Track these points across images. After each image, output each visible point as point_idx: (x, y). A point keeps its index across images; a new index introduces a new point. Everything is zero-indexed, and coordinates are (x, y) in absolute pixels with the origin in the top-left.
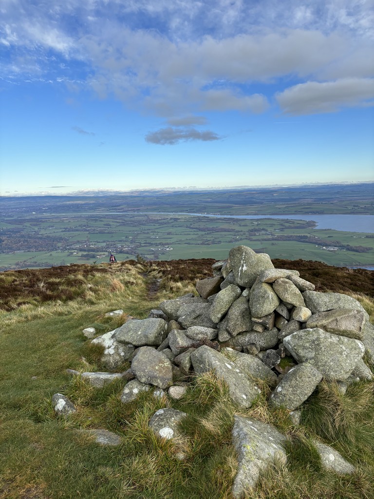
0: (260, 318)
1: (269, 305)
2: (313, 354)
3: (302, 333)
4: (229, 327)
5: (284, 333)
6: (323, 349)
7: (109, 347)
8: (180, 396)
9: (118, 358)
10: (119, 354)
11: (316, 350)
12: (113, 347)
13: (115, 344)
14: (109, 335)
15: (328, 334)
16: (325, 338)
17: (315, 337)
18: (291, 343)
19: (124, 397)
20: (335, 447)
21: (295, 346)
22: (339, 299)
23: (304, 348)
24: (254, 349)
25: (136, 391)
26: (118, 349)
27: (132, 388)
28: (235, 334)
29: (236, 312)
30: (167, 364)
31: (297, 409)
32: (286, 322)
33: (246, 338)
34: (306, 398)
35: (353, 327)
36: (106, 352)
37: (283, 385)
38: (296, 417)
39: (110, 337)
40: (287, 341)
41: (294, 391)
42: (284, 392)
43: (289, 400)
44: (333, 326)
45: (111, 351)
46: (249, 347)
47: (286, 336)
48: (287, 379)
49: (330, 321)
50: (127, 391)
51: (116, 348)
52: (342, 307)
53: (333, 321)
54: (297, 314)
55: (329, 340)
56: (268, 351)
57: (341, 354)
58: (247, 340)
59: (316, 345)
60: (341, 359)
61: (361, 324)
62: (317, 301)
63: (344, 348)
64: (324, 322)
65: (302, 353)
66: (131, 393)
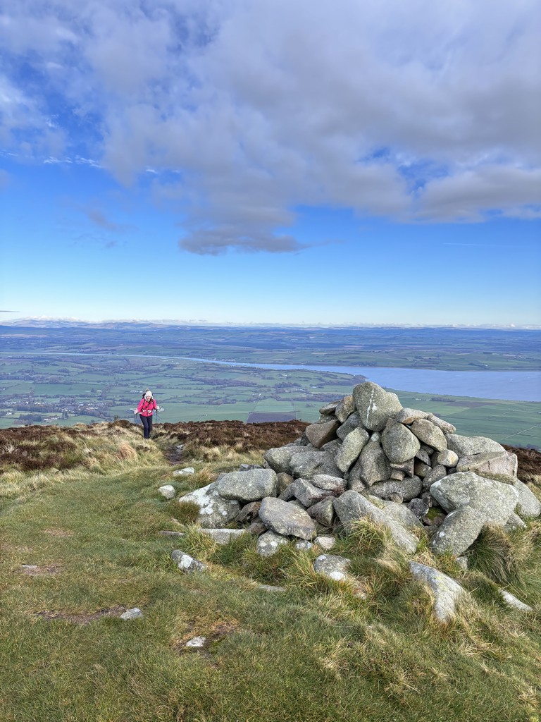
0: (401, 464)
1: (411, 449)
2: (468, 500)
3: (452, 477)
4: (365, 475)
5: (430, 480)
6: (478, 493)
7: (205, 506)
8: (331, 546)
9: (219, 518)
10: (220, 514)
11: (471, 495)
12: (211, 505)
13: (212, 502)
14: (203, 490)
15: (481, 479)
16: (479, 482)
17: (468, 481)
18: (442, 488)
19: (263, 551)
20: (508, 590)
21: (447, 491)
22: (484, 443)
23: (458, 493)
24: (398, 498)
25: (274, 544)
26: (217, 508)
27: (268, 541)
28: (370, 483)
29: (370, 458)
30: (304, 514)
31: (462, 555)
32: (430, 468)
33: (384, 489)
34: (472, 542)
35: (505, 471)
36: (202, 512)
37: (446, 529)
38: (464, 562)
39: (204, 494)
40: (437, 486)
41: (459, 534)
42: (448, 537)
43: (454, 545)
44: (485, 469)
45: (209, 510)
46: (392, 496)
47: (433, 482)
48: (449, 523)
49: (482, 463)
50: (263, 544)
51: (215, 507)
52: (489, 451)
53: (484, 464)
54: (443, 458)
55: (484, 484)
56: (413, 501)
57: (498, 499)
58: (384, 490)
59: (470, 489)
60: (497, 504)
61: (514, 467)
62: (461, 444)
63: (499, 492)
64: (476, 465)
65: (455, 499)
66: (269, 547)
